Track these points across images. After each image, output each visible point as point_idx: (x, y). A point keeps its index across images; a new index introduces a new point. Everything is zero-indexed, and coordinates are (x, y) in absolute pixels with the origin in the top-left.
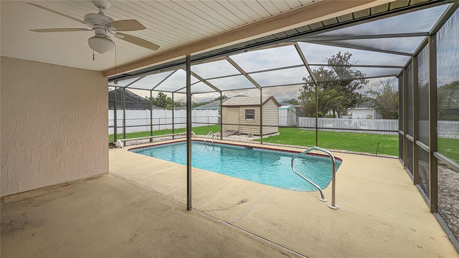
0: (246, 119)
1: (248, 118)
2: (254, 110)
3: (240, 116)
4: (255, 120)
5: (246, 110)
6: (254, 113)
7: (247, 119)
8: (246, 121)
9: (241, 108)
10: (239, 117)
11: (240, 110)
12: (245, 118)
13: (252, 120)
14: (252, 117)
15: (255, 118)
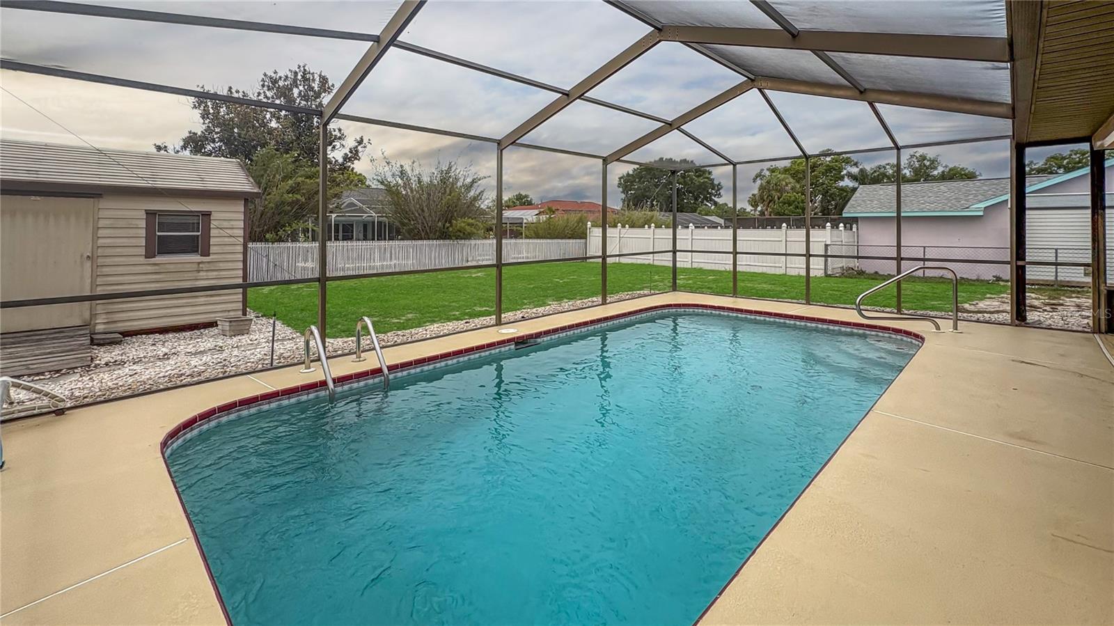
0: (149, 255)
1: (161, 252)
2: (207, 215)
3: (101, 242)
4: (211, 257)
5: (148, 213)
6: (207, 229)
7: (159, 259)
8: (150, 269)
9: (104, 203)
10: (95, 247)
11: (102, 214)
12: (143, 251)
13: (196, 258)
14: (198, 245)
15: (213, 249)
